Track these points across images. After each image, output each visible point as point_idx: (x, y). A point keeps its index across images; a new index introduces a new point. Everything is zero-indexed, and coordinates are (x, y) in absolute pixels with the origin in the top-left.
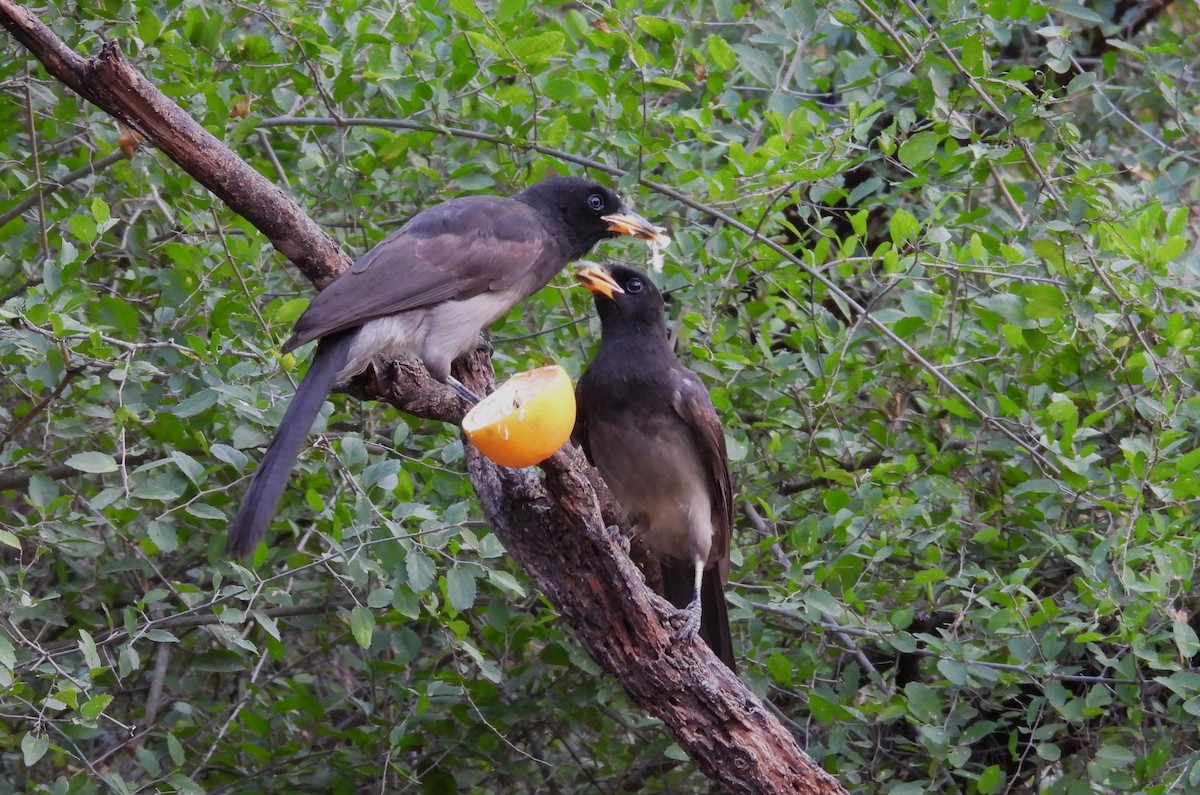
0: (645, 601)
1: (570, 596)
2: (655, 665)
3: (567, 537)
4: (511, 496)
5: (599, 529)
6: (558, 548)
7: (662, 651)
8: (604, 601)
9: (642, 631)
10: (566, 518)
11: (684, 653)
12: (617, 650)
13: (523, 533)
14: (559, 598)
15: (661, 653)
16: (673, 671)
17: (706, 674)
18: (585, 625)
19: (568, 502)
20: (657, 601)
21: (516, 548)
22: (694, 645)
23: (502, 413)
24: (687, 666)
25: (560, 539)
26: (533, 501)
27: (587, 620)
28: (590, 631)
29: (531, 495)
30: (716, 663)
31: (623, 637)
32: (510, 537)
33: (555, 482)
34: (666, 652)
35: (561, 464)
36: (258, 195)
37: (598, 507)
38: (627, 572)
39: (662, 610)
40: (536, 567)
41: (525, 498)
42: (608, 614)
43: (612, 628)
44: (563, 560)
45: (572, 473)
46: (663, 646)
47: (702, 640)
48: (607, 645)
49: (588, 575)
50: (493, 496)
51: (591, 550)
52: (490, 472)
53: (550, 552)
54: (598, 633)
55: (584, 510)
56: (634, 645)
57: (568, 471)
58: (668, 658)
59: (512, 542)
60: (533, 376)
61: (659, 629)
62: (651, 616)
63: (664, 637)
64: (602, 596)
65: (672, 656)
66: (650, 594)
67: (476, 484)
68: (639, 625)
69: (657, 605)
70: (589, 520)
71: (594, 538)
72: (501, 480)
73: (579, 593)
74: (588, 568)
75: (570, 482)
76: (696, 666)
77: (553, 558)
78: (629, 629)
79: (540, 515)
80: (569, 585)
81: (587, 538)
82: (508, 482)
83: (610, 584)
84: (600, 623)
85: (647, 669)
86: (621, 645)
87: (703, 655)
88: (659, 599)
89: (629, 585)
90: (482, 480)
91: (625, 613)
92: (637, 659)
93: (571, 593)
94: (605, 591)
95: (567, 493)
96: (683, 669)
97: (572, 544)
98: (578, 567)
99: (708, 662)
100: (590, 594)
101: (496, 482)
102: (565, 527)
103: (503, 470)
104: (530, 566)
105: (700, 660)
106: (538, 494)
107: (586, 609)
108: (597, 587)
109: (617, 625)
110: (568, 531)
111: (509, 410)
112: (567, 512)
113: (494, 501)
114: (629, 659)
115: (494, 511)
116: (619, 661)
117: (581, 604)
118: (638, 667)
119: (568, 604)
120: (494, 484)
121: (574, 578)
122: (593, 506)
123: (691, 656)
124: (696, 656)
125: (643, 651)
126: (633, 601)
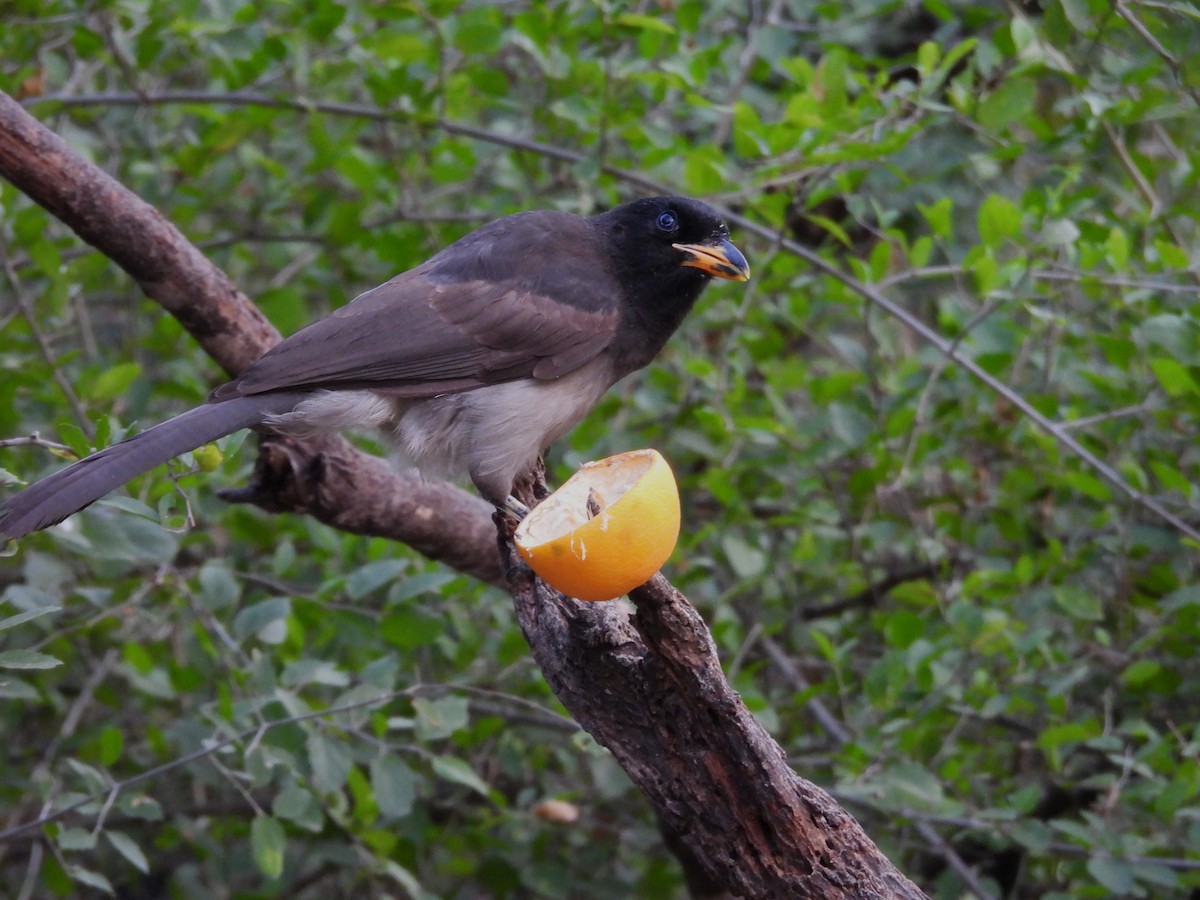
0: (789, 788)
1: (676, 786)
2: (807, 882)
3: (670, 699)
4: (583, 643)
5: (718, 686)
6: (657, 716)
7: (817, 860)
8: (731, 793)
9: (786, 832)
10: (668, 670)
11: (848, 863)
12: (750, 861)
13: (603, 696)
14: (660, 788)
15: (816, 863)
16: (834, 890)
17: (881, 892)
18: (701, 827)
19: (671, 648)
20: (805, 787)
21: (593, 717)
22: (862, 850)
23: (572, 521)
24: (853, 881)
25: (659, 703)
26: (617, 647)
27: (703, 819)
28: (708, 836)
29: (614, 638)
30: (894, 875)
31: (759, 841)
32: (583, 702)
33: (650, 619)
34: (822, 862)
35: (660, 593)
36: (122, 217)
37: (714, 653)
38: (762, 746)
39: (814, 801)
40: (623, 745)
41: (606, 645)
42: (735, 809)
43: (741, 830)
44: (665, 734)
45: (677, 606)
46: (817, 853)
47: (872, 843)
48: (734, 855)
49: (702, 753)
50: (556, 643)
51: (707, 718)
52: (548, 610)
53: (646, 723)
54: (721, 839)
55: (694, 659)
56: (776, 852)
57: (669, 603)
58: (826, 869)
59: (588, 710)
60: (614, 466)
61: (810, 829)
62: (798, 810)
63: (818, 839)
64: (726, 783)
65: (832, 867)
66: (796, 778)
67: (528, 627)
68: (781, 823)
69: (806, 792)
70: (703, 673)
71: (711, 699)
72: (568, 619)
73: (690, 780)
74: (703, 743)
75: (673, 618)
76: (866, 881)
77: (650, 731)
78: (767, 829)
79: (628, 669)
80: (676, 769)
81: (701, 700)
82: (578, 623)
83: (738, 765)
84: (724, 823)
85: (796, 887)
86: (755, 854)
87: (875, 863)
88: (807, 785)
89: (765, 766)
90: (537, 621)
91: (760, 808)
92: (780, 873)
93: (678, 780)
94: (730, 776)
95: (669, 635)
96: (848, 885)
97: (678, 709)
98: (687, 742)
99: (884, 874)
100: (707, 781)
101: (561, 622)
102: (667, 686)
103: (571, 605)
104: (616, 744)
105: (871, 871)
106: (623, 639)
107: (701, 804)
108: (718, 771)
109: (749, 825)
110: (671, 691)
111: (582, 518)
112: (670, 663)
113: (557, 651)
114: (768, 874)
115: (557, 665)
116: (752, 876)
117: (693, 797)
118: (783, 886)
119: (673, 797)
120: (556, 626)
121: (683, 759)
122: (708, 652)
123: (858, 866)
124: (865, 866)
125: (789, 862)
126: (772, 790)
